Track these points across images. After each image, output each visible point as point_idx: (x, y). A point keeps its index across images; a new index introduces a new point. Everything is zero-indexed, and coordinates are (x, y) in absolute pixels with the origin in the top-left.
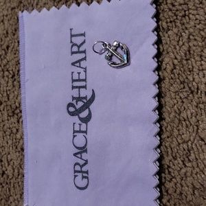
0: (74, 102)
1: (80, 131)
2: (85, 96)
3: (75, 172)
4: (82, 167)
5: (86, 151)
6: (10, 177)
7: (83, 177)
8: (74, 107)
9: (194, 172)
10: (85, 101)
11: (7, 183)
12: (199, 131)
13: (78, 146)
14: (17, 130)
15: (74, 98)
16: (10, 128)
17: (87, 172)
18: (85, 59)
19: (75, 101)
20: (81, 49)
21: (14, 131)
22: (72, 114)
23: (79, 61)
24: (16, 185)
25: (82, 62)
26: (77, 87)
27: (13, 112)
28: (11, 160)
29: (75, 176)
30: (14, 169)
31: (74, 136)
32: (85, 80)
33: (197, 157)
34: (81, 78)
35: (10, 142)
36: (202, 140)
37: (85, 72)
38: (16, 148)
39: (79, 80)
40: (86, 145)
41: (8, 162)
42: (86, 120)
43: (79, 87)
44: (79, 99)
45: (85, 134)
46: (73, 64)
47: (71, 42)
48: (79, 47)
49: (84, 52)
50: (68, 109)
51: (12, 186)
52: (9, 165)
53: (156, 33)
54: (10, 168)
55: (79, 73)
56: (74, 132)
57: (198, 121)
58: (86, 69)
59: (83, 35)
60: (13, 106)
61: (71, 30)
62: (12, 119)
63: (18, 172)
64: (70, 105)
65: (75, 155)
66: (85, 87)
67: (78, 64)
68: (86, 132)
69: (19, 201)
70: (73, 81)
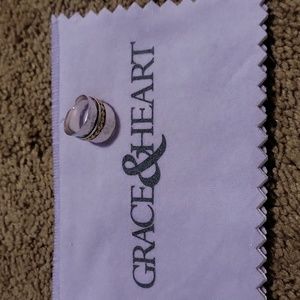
0: (134, 154)
1: (142, 199)
2: (150, 145)
3: (135, 260)
4: (145, 252)
5: (152, 229)
6: (9, 249)
7: (148, 269)
8: (133, 161)
9: (284, 213)
10: (151, 152)
11: (5, 258)
12: (287, 151)
13: (139, 221)
14: (17, 177)
15: (133, 148)
16: (6, 175)
17: (153, 261)
18: (151, 87)
19: (135, 152)
20: (147, 73)
21: (13, 178)
22: (129, 172)
23: (142, 91)
24: (19, 260)
25: (147, 93)
26: (138, 131)
27: (10, 150)
28: (10, 223)
29: (135, 267)
30: (14, 237)
31: (133, 207)
32: (151, 120)
33: (287, 190)
34: (145, 117)
35: (7, 196)
36: (292, 163)
37: (152, 107)
38: (17, 204)
39: (142, 120)
40: (152, 220)
41: (6, 227)
42: (152, 182)
43: (142, 131)
44: (141, 149)
45: (150, 204)
46: (134, 96)
47: (132, 62)
48: (144, 69)
49: (151, 77)
50: (123, 164)
51: (13, 261)
52: (7, 230)
53: (265, 47)
54: (8, 235)
55: (142, 110)
56: (133, 199)
57: (284, 136)
58: (152, 103)
59: (151, 51)
60: (11, 142)
61: (132, 43)
62: (9, 162)
63: (22, 240)
64: (127, 158)
65: (135, 234)
66: (151, 131)
67: (141, 96)
68: (151, 200)
69: (23, 284)
70: (134, 121)
